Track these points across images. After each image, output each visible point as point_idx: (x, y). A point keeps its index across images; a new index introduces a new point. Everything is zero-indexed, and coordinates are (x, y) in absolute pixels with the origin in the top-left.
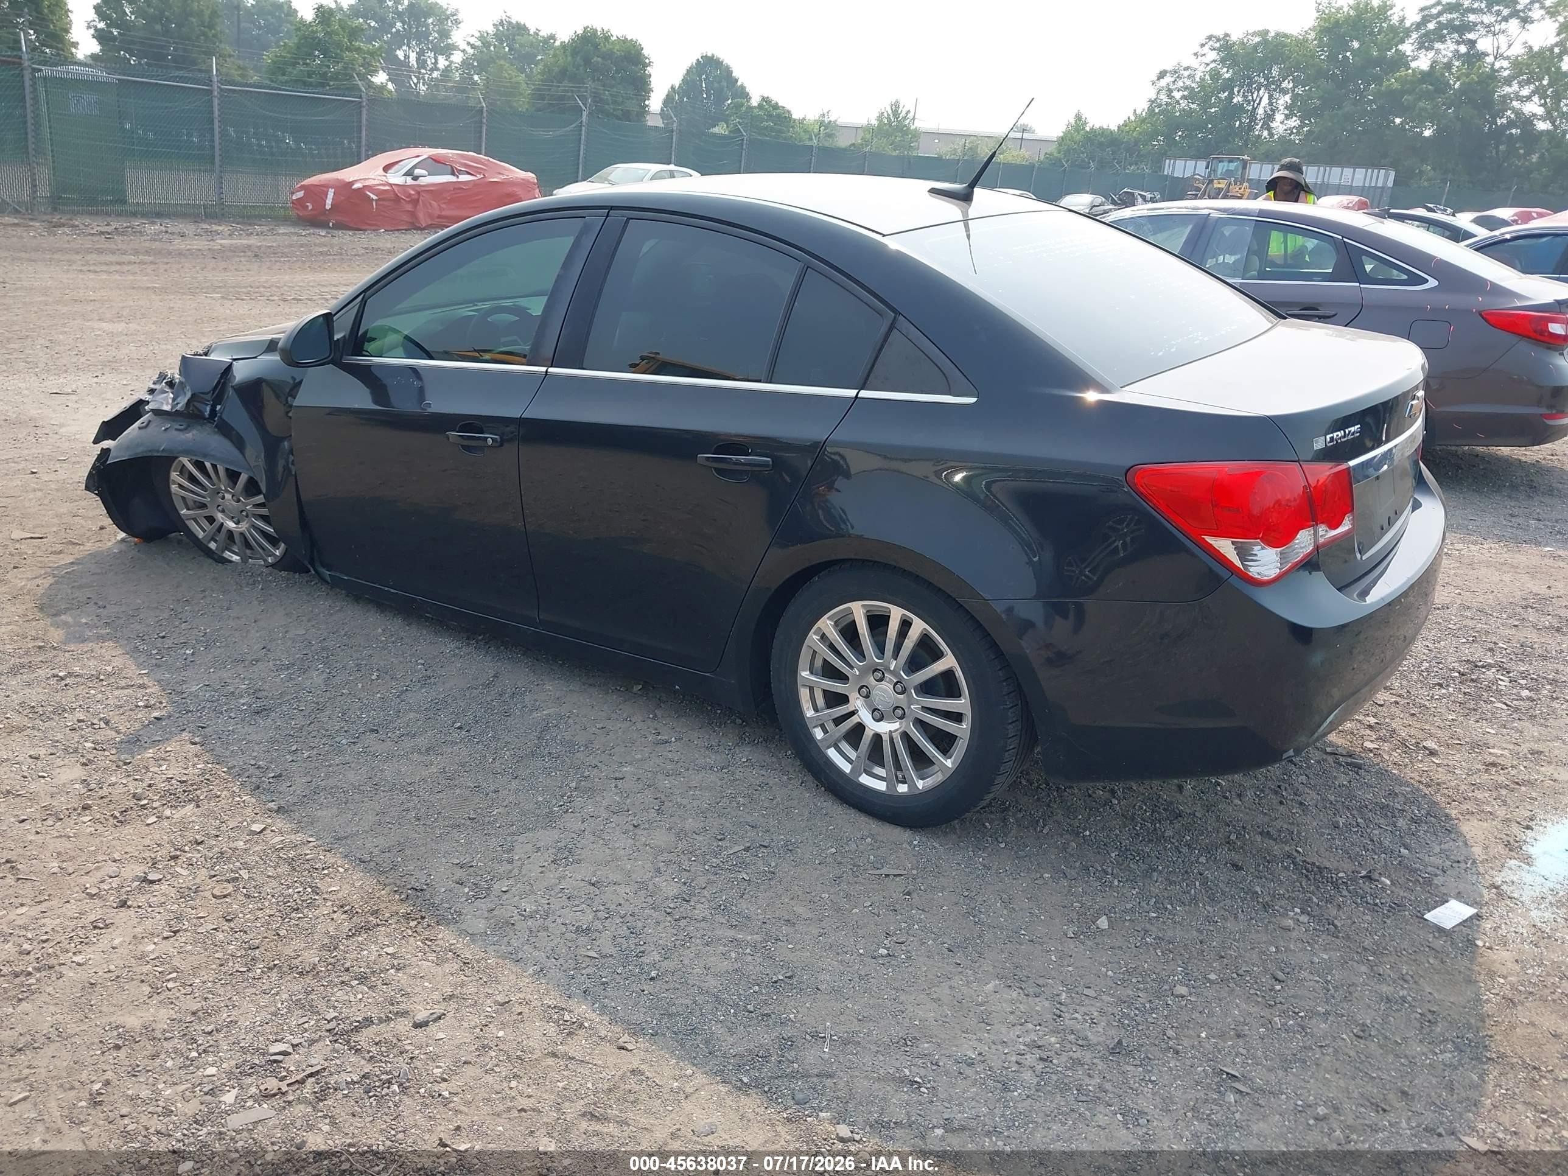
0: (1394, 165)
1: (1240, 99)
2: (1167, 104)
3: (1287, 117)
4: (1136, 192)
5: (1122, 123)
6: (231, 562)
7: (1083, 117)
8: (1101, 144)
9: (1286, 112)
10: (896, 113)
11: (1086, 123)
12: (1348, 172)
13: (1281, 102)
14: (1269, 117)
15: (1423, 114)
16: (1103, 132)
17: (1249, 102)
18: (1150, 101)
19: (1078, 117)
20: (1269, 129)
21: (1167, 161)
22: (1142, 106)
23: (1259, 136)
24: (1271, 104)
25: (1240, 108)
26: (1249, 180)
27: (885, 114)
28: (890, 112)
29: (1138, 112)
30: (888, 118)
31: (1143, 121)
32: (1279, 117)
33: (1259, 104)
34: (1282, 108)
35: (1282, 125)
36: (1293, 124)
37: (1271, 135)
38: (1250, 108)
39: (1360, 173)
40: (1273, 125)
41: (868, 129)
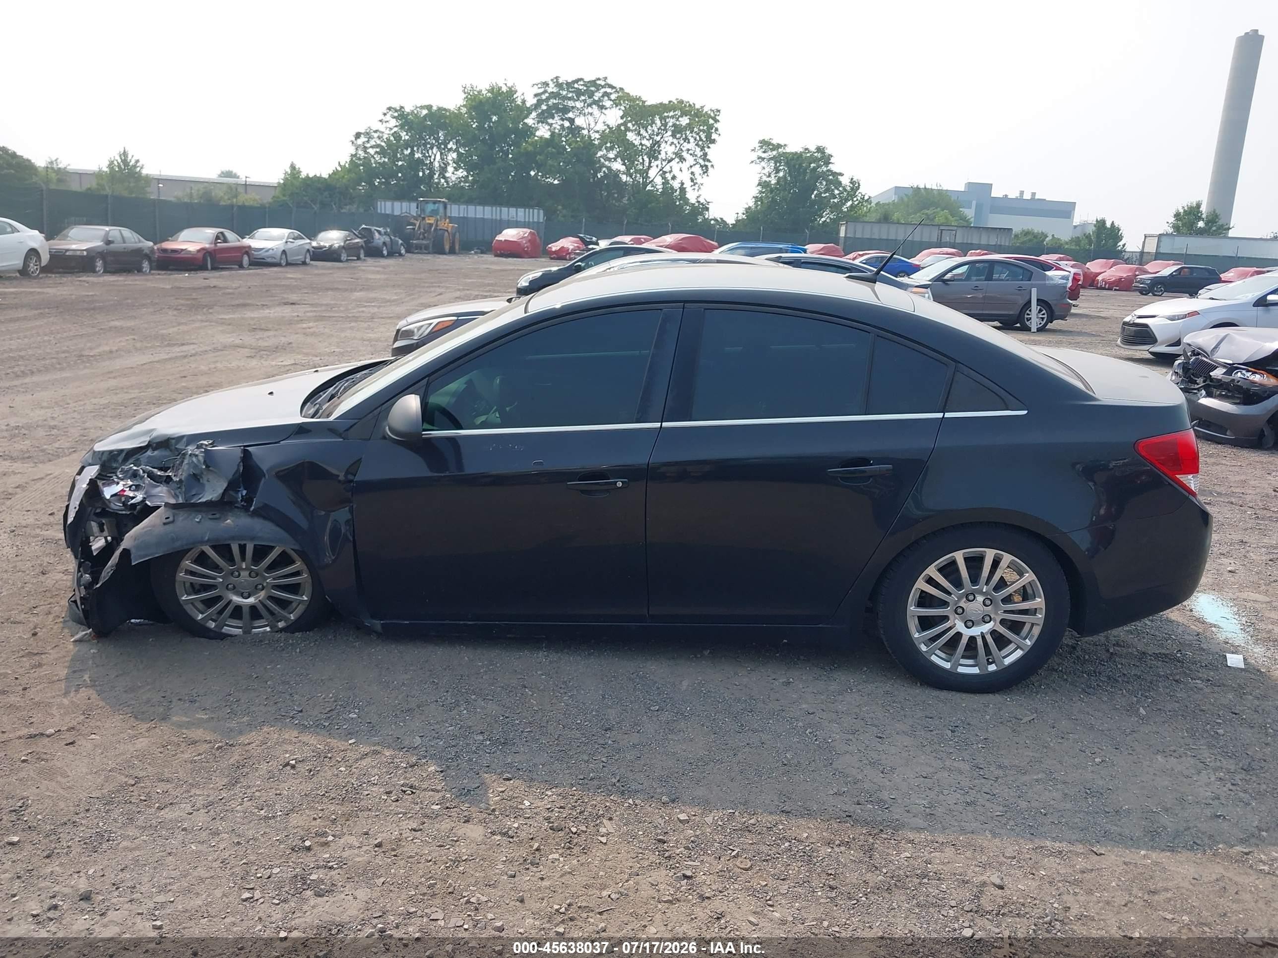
0: (539, 205)
1: (420, 156)
2: (365, 158)
3: (456, 169)
4: (373, 228)
5: (331, 172)
6: (231, 636)
7: (297, 167)
8: (319, 189)
9: (455, 165)
10: (125, 162)
11: (299, 172)
12: (513, 210)
13: (450, 158)
14: (443, 170)
15: (553, 169)
16: (318, 179)
17: (426, 157)
18: (352, 155)
19: (293, 167)
20: (444, 177)
21: (379, 203)
22: (345, 159)
23: (439, 183)
24: (442, 159)
25: (420, 162)
26: (450, 217)
27: (115, 163)
28: (120, 161)
29: (343, 164)
30: (119, 166)
31: (349, 171)
32: (450, 169)
33: (434, 159)
34: (451, 162)
35: (454, 174)
36: (461, 175)
37: (447, 182)
38: (428, 162)
39: (521, 211)
40: (447, 175)
41: (99, 175)
